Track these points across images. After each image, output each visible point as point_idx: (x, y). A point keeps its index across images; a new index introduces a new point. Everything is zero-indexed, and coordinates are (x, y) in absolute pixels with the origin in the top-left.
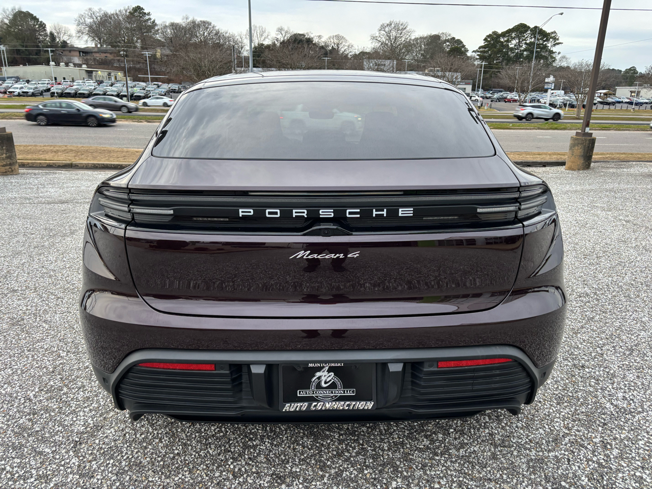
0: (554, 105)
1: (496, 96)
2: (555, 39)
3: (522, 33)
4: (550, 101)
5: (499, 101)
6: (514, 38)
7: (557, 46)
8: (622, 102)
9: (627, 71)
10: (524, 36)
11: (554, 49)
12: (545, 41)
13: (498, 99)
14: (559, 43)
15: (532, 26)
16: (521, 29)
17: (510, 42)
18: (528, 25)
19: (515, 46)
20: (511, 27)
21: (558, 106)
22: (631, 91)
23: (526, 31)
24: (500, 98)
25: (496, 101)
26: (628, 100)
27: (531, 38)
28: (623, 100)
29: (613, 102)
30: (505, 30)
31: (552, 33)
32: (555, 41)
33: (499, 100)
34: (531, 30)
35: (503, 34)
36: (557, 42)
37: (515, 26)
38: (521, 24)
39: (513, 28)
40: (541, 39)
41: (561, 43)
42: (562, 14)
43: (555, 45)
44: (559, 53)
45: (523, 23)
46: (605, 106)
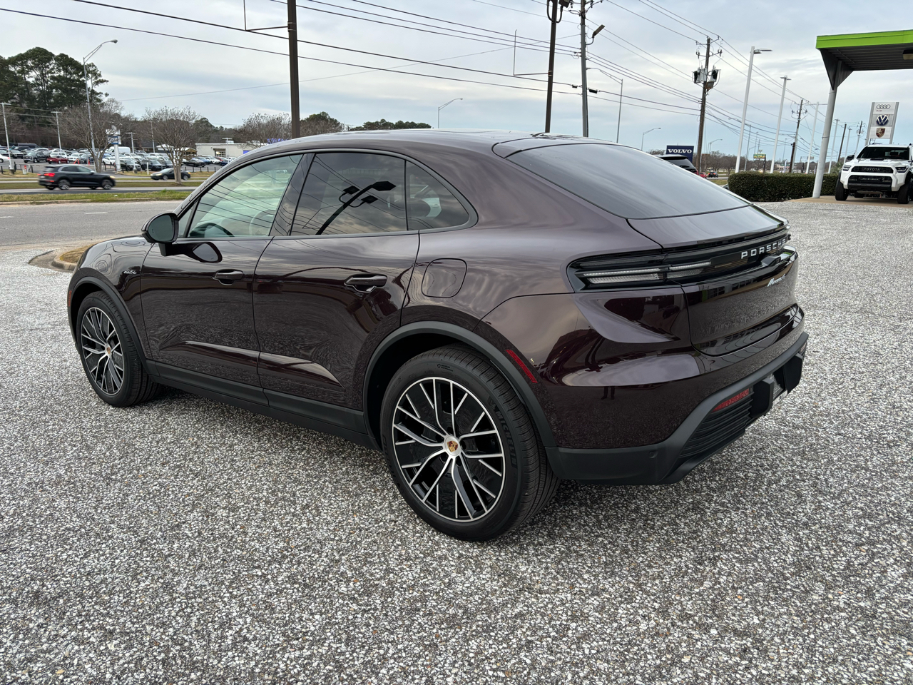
0: (129, 166)
1: (31, 153)
2: (95, 74)
3: (43, 62)
4: (121, 161)
5: (38, 162)
6: (31, 68)
7: (101, 85)
8: (211, 163)
9: (198, 123)
10: (48, 67)
11: (97, 89)
12: (81, 76)
13: (35, 158)
14: (102, 81)
15: (56, 53)
16: (40, 56)
17: (28, 73)
18: (49, 51)
19: (37, 79)
20: (23, 52)
21: (135, 169)
22: (214, 149)
23: (49, 60)
24: (39, 157)
25: (34, 162)
26: (218, 161)
27: (60, 71)
28: (212, 160)
29: (202, 163)
30: (14, 54)
31: (90, 65)
32: (96, 78)
33: (38, 159)
34: (57, 59)
35: (13, 61)
36: (99, 78)
37: (30, 50)
38: (39, 48)
39: (27, 53)
40: (74, 73)
41: (105, 81)
42: (115, 42)
43: (97, 83)
44: (107, 95)
45: (41, 47)
46: (195, 168)
